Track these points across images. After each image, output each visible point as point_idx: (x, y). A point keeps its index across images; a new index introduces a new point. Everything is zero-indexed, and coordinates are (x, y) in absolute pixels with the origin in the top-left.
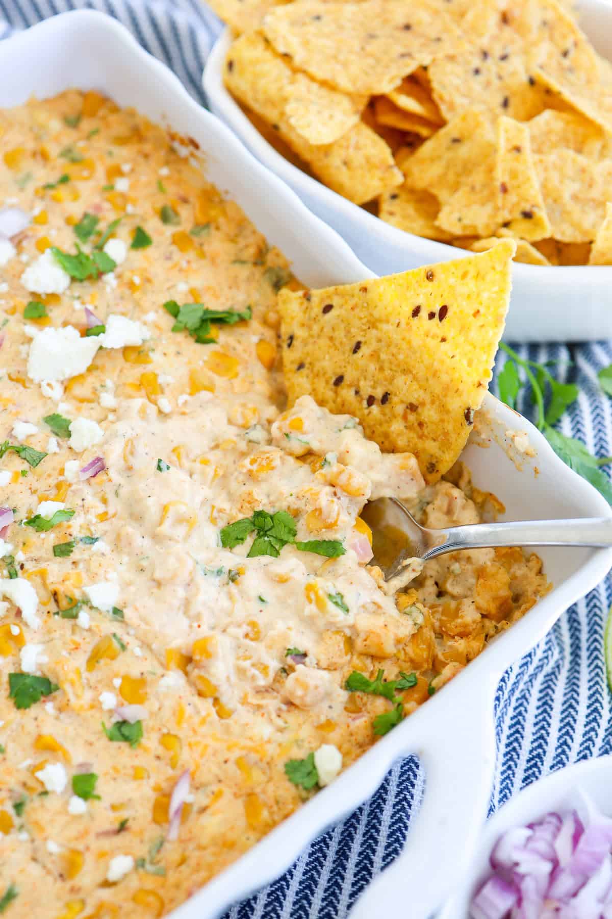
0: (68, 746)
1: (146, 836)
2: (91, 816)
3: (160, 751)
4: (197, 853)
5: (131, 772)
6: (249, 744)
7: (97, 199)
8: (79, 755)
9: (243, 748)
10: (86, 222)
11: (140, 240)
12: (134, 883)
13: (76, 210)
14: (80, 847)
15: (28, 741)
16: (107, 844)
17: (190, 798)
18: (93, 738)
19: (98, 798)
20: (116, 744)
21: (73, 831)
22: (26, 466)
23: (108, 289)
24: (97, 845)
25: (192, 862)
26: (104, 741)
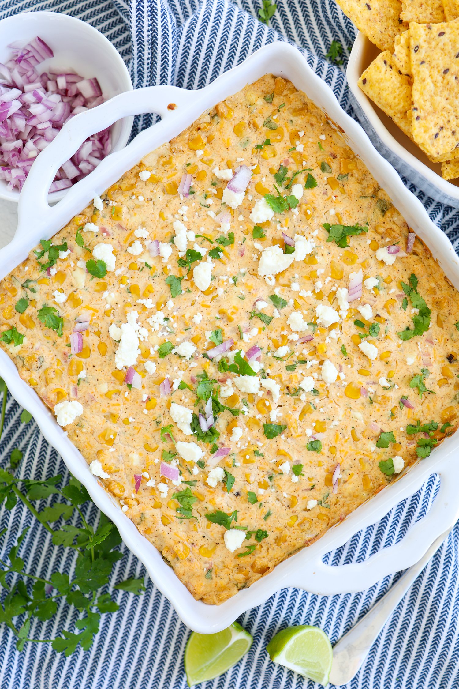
0: (290, 453)
1: (322, 491)
2: (300, 483)
3: (329, 454)
4: (342, 500)
5: (317, 463)
6: (365, 453)
7: (286, 156)
8: (295, 457)
9: (363, 454)
10: (281, 172)
11: (310, 183)
12: (318, 511)
13: (275, 163)
14: (296, 495)
15: (273, 451)
16: (306, 494)
17: (340, 477)
18: (301, 450)
19: (303, 475)
20: (311, 452)
21: (293, 488)
22: (264, 325)
23: (295, 217)
24: (302, 494)
25: (341, 503)
26: (306, 450)
